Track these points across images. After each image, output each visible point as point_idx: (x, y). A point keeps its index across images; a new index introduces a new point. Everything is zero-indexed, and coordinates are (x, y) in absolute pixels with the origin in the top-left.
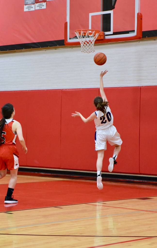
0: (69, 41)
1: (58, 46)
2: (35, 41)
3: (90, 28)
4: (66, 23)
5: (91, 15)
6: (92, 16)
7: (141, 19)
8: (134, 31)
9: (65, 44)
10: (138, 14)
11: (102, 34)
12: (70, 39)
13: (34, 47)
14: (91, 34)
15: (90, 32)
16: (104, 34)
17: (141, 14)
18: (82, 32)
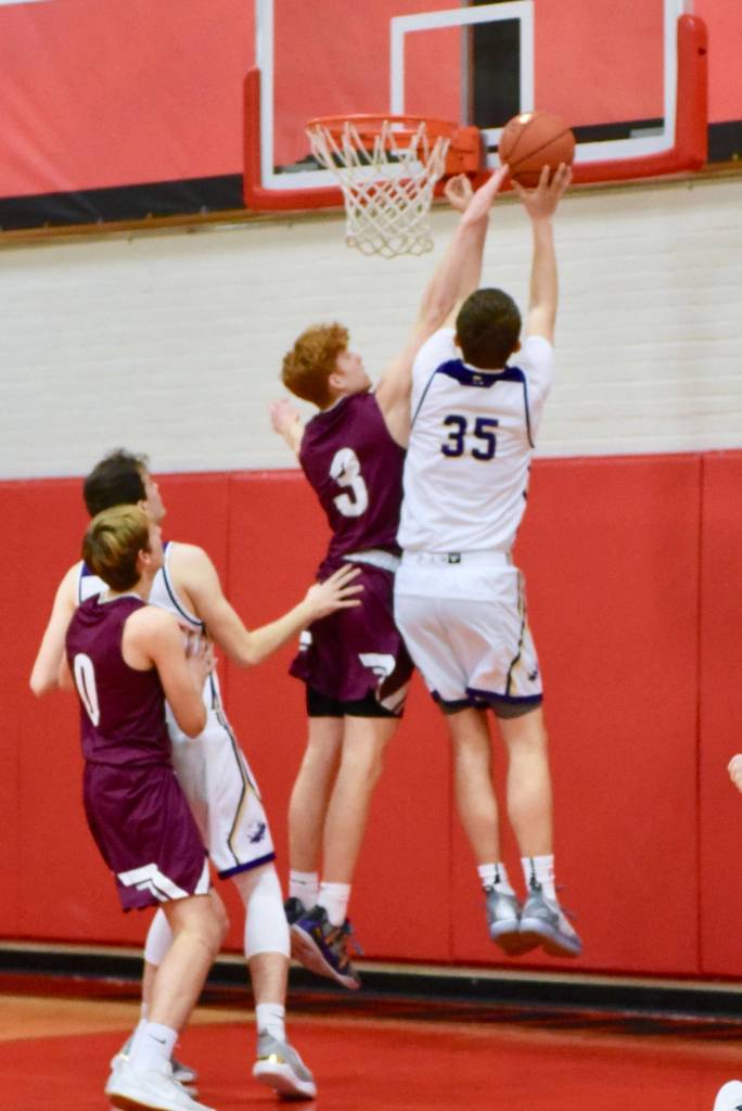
0: (272, 182)
1: (204, 213)
2: (67, 185)
3: (397, 106)
4: (252, 81)
5: (401, 26)
6: (411, 38)
7: (702, 52)
8: (656, 123)
9: (247, 200)
10: (682, 23)
11: (467, 143)
12: (278, 170)
13: (57, 221)
14: (403, 140)
15: (398, 128)
16: (481, 140)
17: (699, 21)
18: (350, 131)
